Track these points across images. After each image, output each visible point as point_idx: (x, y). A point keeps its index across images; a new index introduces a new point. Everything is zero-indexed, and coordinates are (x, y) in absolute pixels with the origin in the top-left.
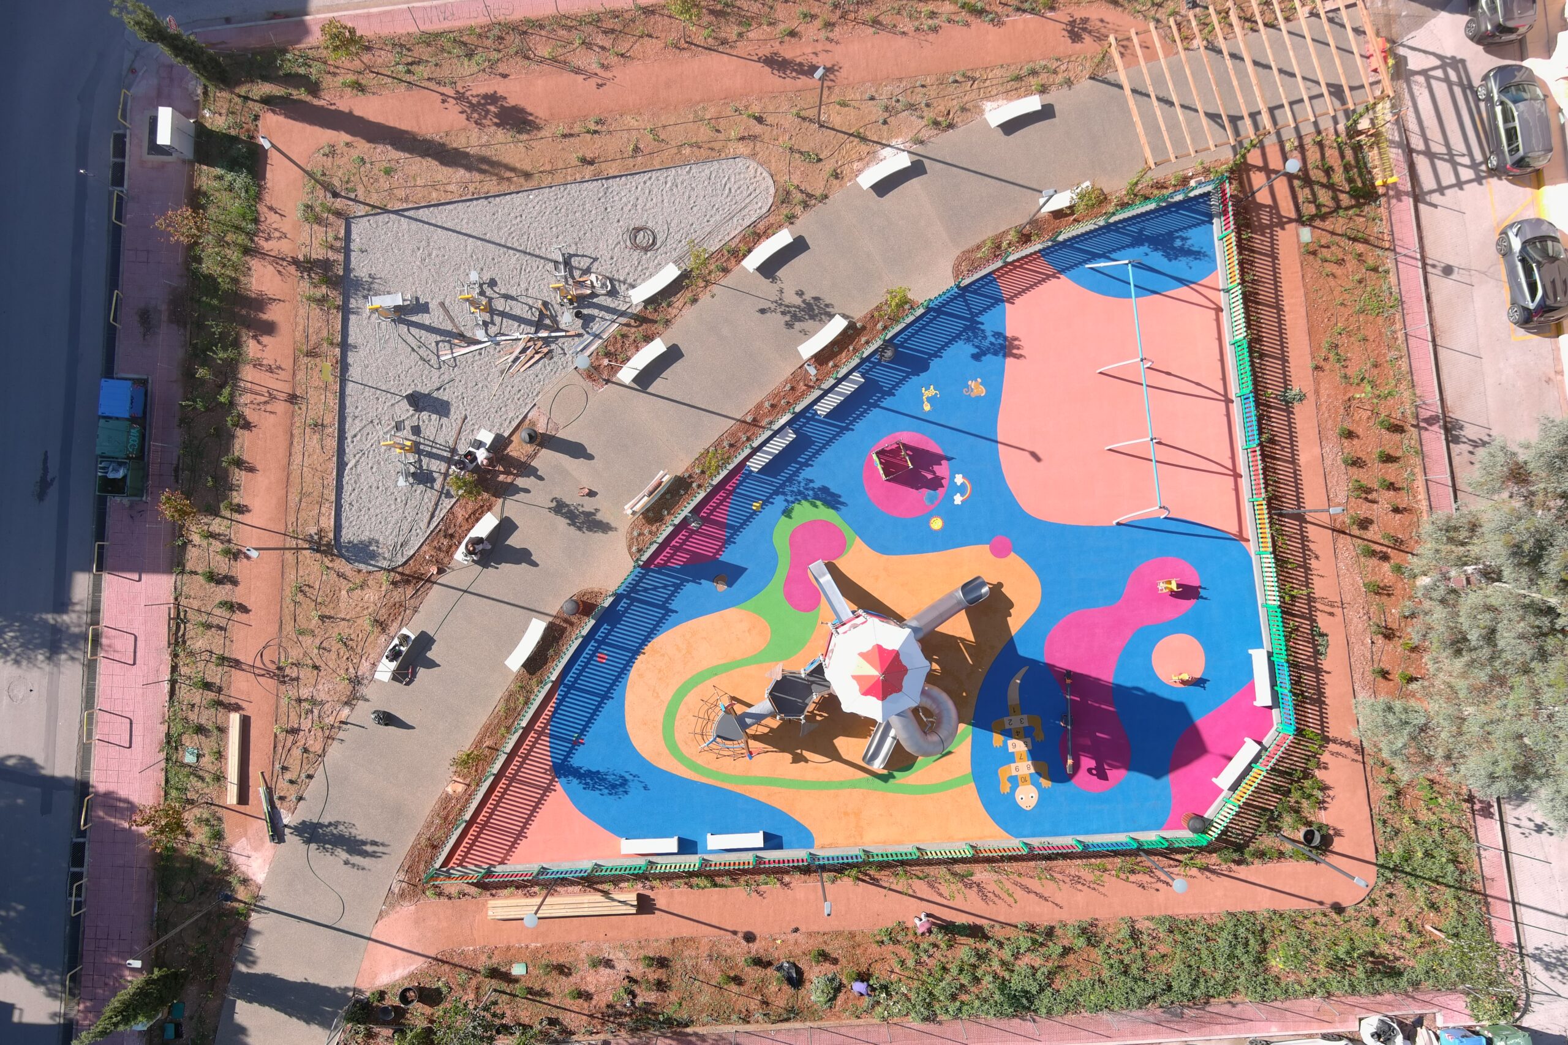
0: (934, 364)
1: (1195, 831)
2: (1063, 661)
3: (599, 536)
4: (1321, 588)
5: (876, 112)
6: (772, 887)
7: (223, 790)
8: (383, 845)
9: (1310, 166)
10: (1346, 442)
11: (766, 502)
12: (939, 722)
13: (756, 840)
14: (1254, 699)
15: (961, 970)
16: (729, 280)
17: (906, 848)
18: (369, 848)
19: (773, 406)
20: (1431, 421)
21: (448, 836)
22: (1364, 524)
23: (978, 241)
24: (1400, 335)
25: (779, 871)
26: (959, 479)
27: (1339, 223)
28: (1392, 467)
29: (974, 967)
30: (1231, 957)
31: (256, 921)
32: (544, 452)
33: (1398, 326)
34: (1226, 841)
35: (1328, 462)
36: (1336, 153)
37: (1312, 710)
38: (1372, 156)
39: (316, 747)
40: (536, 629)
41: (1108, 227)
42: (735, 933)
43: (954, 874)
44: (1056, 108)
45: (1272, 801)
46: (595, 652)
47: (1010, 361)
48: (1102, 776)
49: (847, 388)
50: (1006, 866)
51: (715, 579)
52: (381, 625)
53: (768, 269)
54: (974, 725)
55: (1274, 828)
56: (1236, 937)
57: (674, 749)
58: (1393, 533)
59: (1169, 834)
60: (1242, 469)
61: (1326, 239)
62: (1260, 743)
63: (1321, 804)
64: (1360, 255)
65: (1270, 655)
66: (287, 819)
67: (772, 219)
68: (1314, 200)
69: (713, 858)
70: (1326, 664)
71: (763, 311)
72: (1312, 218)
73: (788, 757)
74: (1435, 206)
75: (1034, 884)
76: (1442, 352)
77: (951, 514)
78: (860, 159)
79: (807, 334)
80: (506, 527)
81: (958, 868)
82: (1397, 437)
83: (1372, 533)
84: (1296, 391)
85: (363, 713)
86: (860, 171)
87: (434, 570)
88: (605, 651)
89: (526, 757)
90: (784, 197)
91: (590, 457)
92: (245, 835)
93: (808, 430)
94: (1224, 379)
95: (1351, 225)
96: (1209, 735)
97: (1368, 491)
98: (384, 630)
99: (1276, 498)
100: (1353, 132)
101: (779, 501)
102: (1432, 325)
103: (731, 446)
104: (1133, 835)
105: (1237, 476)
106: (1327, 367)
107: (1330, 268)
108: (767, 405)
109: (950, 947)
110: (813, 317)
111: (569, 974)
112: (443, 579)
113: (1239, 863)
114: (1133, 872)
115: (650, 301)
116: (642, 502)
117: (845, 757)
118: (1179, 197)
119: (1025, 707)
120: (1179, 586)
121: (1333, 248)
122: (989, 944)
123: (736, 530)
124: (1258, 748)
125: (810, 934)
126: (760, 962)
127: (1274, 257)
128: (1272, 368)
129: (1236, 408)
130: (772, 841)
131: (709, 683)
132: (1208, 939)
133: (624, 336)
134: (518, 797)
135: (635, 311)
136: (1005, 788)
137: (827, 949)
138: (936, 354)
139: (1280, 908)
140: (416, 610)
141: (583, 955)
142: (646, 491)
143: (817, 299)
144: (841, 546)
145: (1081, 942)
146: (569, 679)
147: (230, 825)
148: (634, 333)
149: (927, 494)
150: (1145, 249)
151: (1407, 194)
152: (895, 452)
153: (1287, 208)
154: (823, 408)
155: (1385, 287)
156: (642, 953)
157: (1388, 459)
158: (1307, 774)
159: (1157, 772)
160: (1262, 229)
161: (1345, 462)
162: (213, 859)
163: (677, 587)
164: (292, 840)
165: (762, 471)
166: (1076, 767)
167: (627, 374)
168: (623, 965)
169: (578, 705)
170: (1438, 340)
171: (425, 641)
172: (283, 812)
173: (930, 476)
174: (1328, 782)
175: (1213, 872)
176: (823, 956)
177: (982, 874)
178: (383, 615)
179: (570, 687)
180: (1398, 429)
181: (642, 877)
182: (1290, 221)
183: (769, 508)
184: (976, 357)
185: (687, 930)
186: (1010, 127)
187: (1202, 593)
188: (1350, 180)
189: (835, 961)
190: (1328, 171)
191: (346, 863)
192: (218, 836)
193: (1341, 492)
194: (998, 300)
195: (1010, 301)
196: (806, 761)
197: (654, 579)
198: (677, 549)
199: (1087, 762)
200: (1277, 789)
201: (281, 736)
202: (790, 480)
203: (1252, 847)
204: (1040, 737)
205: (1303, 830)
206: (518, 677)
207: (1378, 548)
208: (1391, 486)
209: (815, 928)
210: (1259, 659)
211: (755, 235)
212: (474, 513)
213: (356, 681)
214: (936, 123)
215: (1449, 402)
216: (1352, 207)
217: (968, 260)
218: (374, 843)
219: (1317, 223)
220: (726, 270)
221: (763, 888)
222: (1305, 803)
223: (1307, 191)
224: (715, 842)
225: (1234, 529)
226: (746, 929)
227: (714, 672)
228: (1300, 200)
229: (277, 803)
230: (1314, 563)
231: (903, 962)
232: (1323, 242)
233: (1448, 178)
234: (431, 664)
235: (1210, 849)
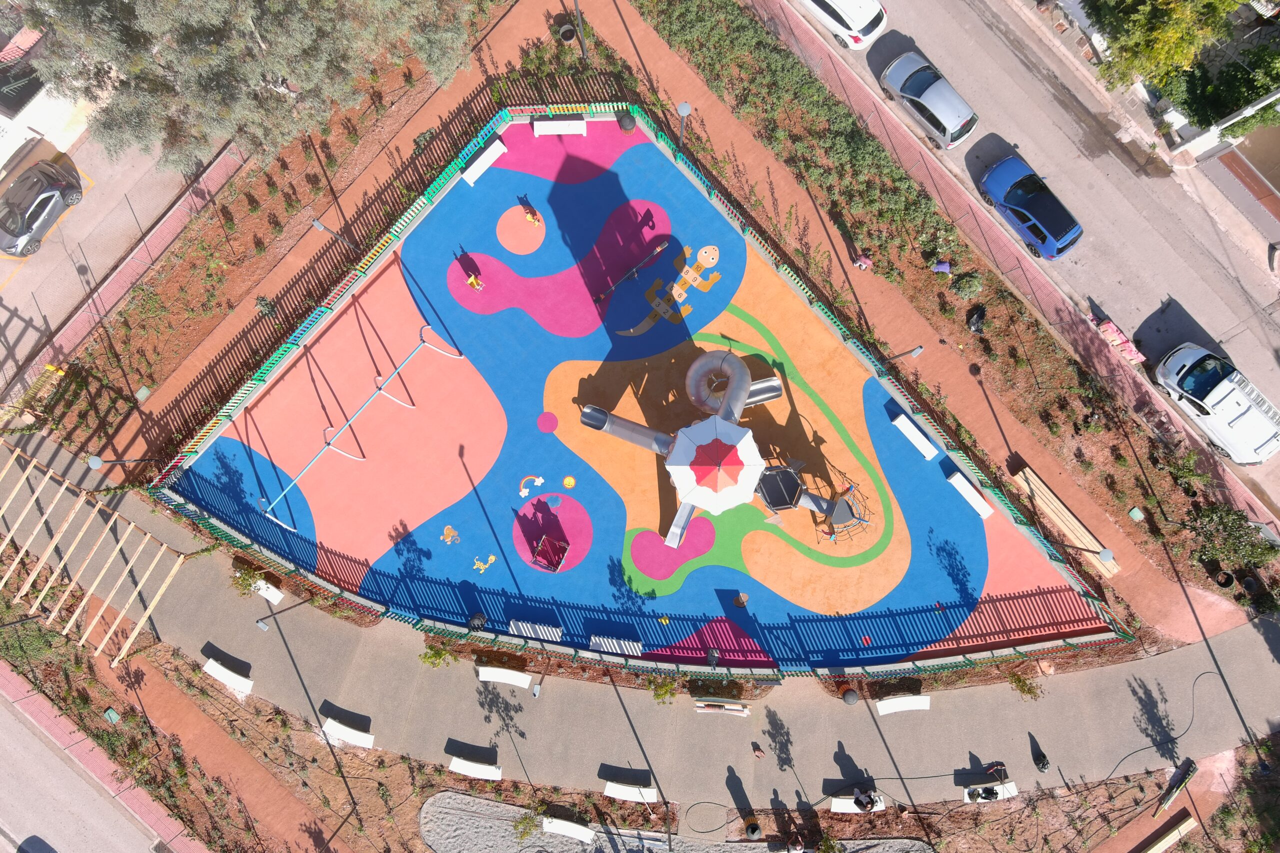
0: (456, 579)
1: (633, 120)
2: (588, 311)
3: (782, 716)
4: (385, 173)
5: (313, 774)
6: (926, 385)
7: (1191, 834)
8: (1130, 685)
9: (91, 431)
10: (266, 241)
11: (656, 616)
12: (711, 371)
13: (902, 423)
14: (504, 154)
15: (872, 202)
16: (520, 777)
17: (818, 311)
18: (1141, 693)
19: (584, 670)
20: (200, 194)
21: (1086, 645)
22: (313, 180)
23: (343, 622)
24: (157, 267)
25: (911, 388)
26: (524, 493)
27: (115, 377)
28: (256, 194)
29: (861, 194)
30: (700, 19)
31: (1262, 731)
32: (755, 805)
33: (152, 273)
34: (621, 90)
35: (291, 242)
36: (66, 420)
37: (477, 107)
38: (45, 393)
39: (1102, 792)
40: (888, 706)
41: (255, 539)
42: (980, 383)
43: (807, 263)
44: (201, 646)
45: (565, 80)
46: (866, 649)
47: (410, 529)
48: (648, 216)
49: (526, 628)
50: (770, 230)
51: (742, 607)
52: (976, 818)
53: (487, 756)
54: (690, 336)
55: (582, 66)
56: (683, 28)
57: (888, 534)
58: (303, 154)
59: (651, 135)
60: (347, 299)
61: (133, 377)
62: (532, 124)
63: (538, 45)
64: (125, 343)
65: (463, 170)
66: (1171, 771)
67: (451, 783)
68: (112, 407)
69: (941, 442)
70: (436, 124)
71: (522, 735)
72: (127, 399)
73: (823, 448)
74: (45, 318)
75: (768, 203)
76: (145, 226)
77: (554, 478)
78: (356, 755)
79: (513, 691)
80: (832, 789)
81: (801, 264)
82: (232, 208)
83: (314, 168)
84: (259, 308)
85: (1049, 778)
86: (364, 749)
87: (905, 815)
88: (860, 643)
89: (983, 635)
90: (429, 787)
91: (730, 770)
92: (1208, 791)
93: (579, 630)
94: (294, 365)
95: (108, 367)
96: (555, 165)
97: (287, 196)
98: (978, 814)
99: (347, 258)
100: (40, 422)
101: (648, 608)
102: (132, 250)
103: (637, 676)
104: (672, 159)
105: (355, 298)
106: (224, 300)
107: (152, 357)
108: (586, 675)
109: (861, 223)
110: (497, 696)
111: (1110, 476)
112: (906, 801)
113: (629, 69)
114: (698, 138)
115: (583, 822)
116: (732, 708)
117: (789, 408)
118: (191, 507)
119: (646, 310)
120: (470, 276)
121: (135, 366)
122: (836, 197)
123: (694, 621)
124: (536, 124)
125: (937, 329)
126: (987, 348)
127: (177, 403)
128: (258, 338)
129: (308, 339)
130: (894, 410)
131: (819, 548)
132: (702, 46)
133: (624, 820)
134: (1015, 617)
135: (598, 826)
136: (715, 276)
137: (937, 308)
138: (449, 584)
139: (636, 13)
140: (945, 803)
141: (1088, 478)
142: (722, 711)
143: (482, 705)
144: (644, 535)
145: (781, 134)
146: (901, 652)
147: (1210, 809)
148: (616, 814)
149: (554, 507)
150: (249, 500)
151: (53, 347)
152: (543, 554)
153: (135, 421)
154: (555, 634)
155: (133, 306)
156: (1051, 437)
157: (253, 202)
158: (526, 73)
159: (612, 179)
160: (164, 428)
161: (281, 231)
162: (1244, 800)
163: (770, 629)
164: (1183, 752)
165: (636, 639)
166: (659, 239)
167: (649, 795)
168: (1071, 444)
169: (914, 630)
170: (140, 235)
171: (962, 778)
172: (1168, 777)
173: (539, 515)
174: (518, 53)
175: (650, 81)
176: (944, 307)
177: (791, 244)
178: (968, 824)
179: (906, 645)
180: (226, 213)
181: (998, 484)
182: (141, 413)
183: (659, 611)
184: (428, 555)
185: (1008, 420)
186: (241, 668)
187: (459, 253)
188: (76, 395)
189: (941, 295)
190: (83, 416)
191: (1165, 701)
192: (1226, 810)
193: (305, 214)
194: (373, 572)
195: (366, 564)
196: (815, 433)
197: (780, 651)
198: (744, 652)
199: (648, 234)
200: (554, 86)
201: (1115, 824)
202: (626, 612)
203: (610, 69)
204: (658, 282)
205: (566, 43)
206: (931, 688)
207: (322, 157)
208: (271, 184)
209: (930, 329)
210: (472, 175)
211: (473, 785)
212: (841, 820)
213: (1031, 803)
214: (284, 723)
215: (176, 192)
216: (95, 377)
217: (363, 617)
218: (1134, 692)
219: (126, 392)
220: (516, 785)
221: (932, 390)
222: (547, 57)
223: (110, 418)
224: (929, 452)
225: (395, 269)
226: (972, 377)
227: (809, 552)
228: (120, 418)
229: (1165, 787)
230: (372, 192)
231: (901, 247)
232: (137, 377)
233: (16, 326)
234: (974, 759)
235: (637, 99)
